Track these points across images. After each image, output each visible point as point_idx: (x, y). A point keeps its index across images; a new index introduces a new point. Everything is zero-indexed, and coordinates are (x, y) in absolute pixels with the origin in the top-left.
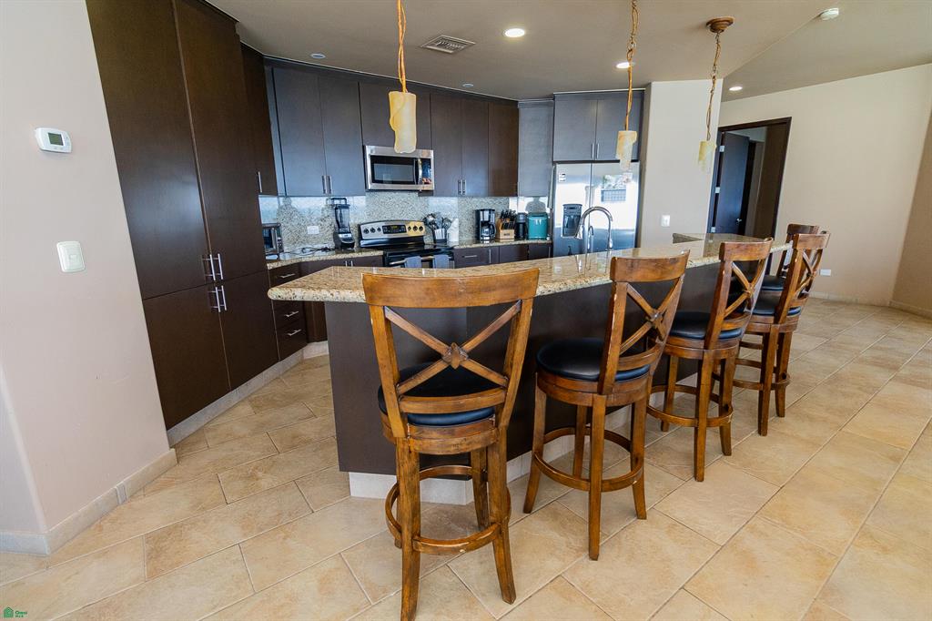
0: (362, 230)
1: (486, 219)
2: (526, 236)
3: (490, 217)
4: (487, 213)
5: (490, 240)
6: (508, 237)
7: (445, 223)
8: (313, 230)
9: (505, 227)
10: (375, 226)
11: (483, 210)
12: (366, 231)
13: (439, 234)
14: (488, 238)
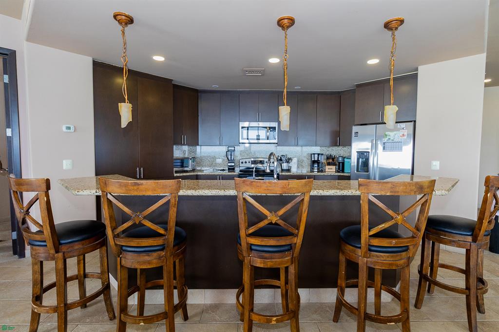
0: (241, 162)
1: (316, 159)
2: (343, 171)
3: (318, 158)
4: (316, 156)
5: (318, 172)
6: (331, 170)
7: (289, 160)
8: (219, 161)
9: (329, 164)
10: (247, 160)
11: (314, 154)
12: (242, 163)
13: (285, 166)
14: (316, 170)
